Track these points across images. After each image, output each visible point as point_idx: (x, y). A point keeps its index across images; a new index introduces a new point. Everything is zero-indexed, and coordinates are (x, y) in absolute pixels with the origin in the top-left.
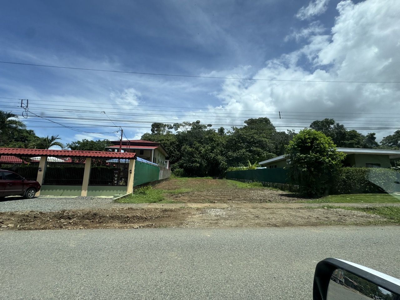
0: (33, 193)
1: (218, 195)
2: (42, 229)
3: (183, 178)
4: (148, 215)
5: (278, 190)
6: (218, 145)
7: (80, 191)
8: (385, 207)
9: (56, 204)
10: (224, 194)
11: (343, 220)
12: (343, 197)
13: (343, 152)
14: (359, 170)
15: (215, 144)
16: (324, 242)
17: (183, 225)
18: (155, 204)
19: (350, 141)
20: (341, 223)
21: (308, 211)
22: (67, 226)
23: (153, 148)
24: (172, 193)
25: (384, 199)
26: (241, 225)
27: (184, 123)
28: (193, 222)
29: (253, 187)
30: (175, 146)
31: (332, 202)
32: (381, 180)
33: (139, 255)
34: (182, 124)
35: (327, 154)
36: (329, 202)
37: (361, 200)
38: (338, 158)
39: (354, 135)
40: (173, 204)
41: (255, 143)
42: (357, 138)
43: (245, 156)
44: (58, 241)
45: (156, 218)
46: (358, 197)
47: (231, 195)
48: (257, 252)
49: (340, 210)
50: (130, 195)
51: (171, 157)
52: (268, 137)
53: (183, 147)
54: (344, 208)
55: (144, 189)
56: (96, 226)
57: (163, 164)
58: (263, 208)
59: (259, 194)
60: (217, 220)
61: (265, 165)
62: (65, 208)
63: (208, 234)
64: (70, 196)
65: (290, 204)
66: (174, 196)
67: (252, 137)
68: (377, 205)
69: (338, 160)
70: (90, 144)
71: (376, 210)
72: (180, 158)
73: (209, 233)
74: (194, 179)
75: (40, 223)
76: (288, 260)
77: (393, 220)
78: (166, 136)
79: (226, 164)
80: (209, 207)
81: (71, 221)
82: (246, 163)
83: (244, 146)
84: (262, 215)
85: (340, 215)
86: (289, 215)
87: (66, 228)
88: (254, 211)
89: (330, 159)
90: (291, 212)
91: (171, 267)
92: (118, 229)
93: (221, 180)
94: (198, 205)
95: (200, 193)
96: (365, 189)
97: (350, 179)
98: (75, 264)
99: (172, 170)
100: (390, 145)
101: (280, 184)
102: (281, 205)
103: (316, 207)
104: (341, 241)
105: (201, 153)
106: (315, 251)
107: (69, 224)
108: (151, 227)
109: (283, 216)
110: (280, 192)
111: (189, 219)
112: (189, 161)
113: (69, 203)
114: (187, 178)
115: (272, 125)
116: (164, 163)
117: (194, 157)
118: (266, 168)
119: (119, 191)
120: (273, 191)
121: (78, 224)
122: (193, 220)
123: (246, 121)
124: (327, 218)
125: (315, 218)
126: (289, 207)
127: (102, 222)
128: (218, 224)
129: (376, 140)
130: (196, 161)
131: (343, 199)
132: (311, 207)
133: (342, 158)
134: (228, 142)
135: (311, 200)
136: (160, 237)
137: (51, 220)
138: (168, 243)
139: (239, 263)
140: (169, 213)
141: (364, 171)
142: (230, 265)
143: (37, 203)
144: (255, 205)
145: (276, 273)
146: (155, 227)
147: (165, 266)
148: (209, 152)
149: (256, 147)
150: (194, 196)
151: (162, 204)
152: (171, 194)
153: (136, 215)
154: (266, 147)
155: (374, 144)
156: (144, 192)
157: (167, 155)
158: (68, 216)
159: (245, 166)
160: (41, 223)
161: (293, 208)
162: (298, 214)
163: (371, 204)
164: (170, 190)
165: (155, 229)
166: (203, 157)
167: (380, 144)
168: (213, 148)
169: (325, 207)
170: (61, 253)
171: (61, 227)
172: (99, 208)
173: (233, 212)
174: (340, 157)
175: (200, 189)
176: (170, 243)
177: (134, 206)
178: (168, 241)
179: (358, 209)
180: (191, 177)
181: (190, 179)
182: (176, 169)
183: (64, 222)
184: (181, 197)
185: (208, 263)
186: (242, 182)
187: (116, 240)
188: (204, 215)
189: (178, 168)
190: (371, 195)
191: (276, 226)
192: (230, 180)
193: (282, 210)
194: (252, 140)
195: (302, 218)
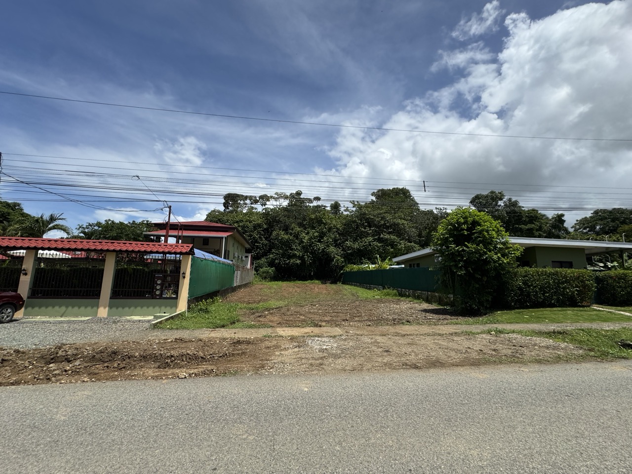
0: (9, 313)
1: (328, 313)
2: (12, 384)
3: (273, 283)
4: (208, 351)
5: (421, 303)
6: (330, 229)
7: (95, 308)
8: (580, 330)
9: (49, 332)
10: (337, 311)
11: (520, 354)
12: (519, 313)
13: (520, 244)
14: (543, 271)
15: (326, 228)
16: (490, 396)
17: (266, 369)
18: (222, 329)
19: (529, 226)
20: (516, 360)
21: (466, 338)
22: (60, 377)
23: (224, 235)
24: (253, 309)
25: (579, 316)
26: (361, 366)
27: (276, 194)
28: (283, 363)
29: (383, 297)
30: (262, 230)
31: (502, 322)
32: (574, 287)
33: (180, 434)
34: (274, 196)
35: (495, 247)
36: (498, 322)
37: (545, 318)
38: (512, 254)
39: (534, 216)
40: (252, 330)
41: (388, 228)
42: (538, 222)
43: (372, 248)
44: (35, 410)
45: (221, 357)
46: (541, 313)
47: (348, 311)
48: (383, 419)
49: (515, 335)
50: (181, 314)
51: (255, 248)
52: (407, 218)
53: (274, 233)
54: (520, 332)
55: (207, 302)
56: (112, 376)
57: (242, 260)
58: (397, 334)
59: (392, 309)
60: (322, 358)
61: (402, 262)
62: (64, 341)
63: (304, 386)
64: (77, 317)
65: (439, 327)
66: (257, 314)
67: (383, 218)
68: (569, 327)
69: (511, 256)
70: (118, 228)
71: (567, 334)
72: (270, 251)
73: (306, 384)
74: (291, 284)
75: (9, 373)
76: (433, 434)
77: (593, 353)
78: (247, 214)
79: (342, 260)
80: (312, 334)
81: (68, 368)
82: (373, 259)
83: (371, 231)
84: (394, 348)
85: (514, 345)
86: (437, 347)
87: (57, 381)
88: (383, 341)
89: (499, 255)
90: (440, 342)
91: (233, 457)
92: (152, 380)
93: (334, 286)
94: (294, 331)
95: (298, 309)
96: (551, 301)
97: (529, 286)
98: (57, 458)
99: (256, 270)
100: (585, 231)
101: (424, 292)
102: (425, 329)
103: (479, 331)
104: (517, 393)
105: (303, 242)
106: (477, 413)
107: (64, 373)
108: (209, 375)
109: (428, 349)
110: (424, 306)
111: (276, 357)
112: (283, 255)
113: (74, 330)
114: (280, 283)
115: (413, 200)
116: (243, 258)
117: (292, 249)
118: (403, 266)
119: (163, 308)
120: (413, 304)
121: (81, 373)
122: (283, 358)
123: (374, 193)
124: (494, 350)
125: (477, 351)
126: (438, 332)
127: (124, 368)
128: (324, 366)
129: (565, 225)
130: (294, 256)
131: (518, 318)
132: (471, 332)
133: (518, 254)
134: (345, 225)
135: (471, 320)
136: (222, 394)
137: (31, 367)
138: (234, 405)
139: (352, 442)
140: (243, 346)
141: (549, 273)
142: (338, 448)
143: (15, 332)
144: (385, 329)
145: (413, 462)
146: (217, 375)
147: (223, 454)
148: (315, 241)
149: (388, 234)
150: (288, 313)
151: (234, 330)
152: (251, 311)
153: (185, 353)
154: (405, 234)
155: (563, 230)
156: (207, 309)
157: (248, 246)
158: (67, 355)
159: (372, 264)
160: (11, 372)
161: (443, 335)
162: (451, 345)
163: (559, 325)
164: (252, 303)
165: (216, 379)
166: (305, 249)
167: (571, 230)
168: (322, 235)
169: (492, 331)
170: (35, 434)
171: (49, 379)
172: (124, 339)
173: (349, 343)
174: (515, 252)
175: (299, 300)
176: (238, 407)
177: (185, 334)
178: (235, 403)
179: (540, 333)
180: (288, 281)
181: (285, 284)
182: (262, 268)
183: (54, 370)
184: (268, 317)
185: (299, 446)
186: (366, 288)
187: (143, 403)
188: (302, 349)
189: (266, 267)
190: (559, 311)
191: (416, 367)
192: (348, 286)
193: (428, 338)
194: (382, 222)
195: (457, 351)
